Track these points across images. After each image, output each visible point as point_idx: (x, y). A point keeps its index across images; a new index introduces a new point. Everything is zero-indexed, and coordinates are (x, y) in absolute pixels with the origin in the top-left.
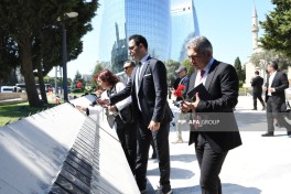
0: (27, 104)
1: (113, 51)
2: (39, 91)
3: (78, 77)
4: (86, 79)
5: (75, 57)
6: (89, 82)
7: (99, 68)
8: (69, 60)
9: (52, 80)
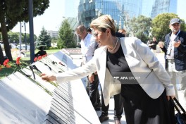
1: (80, 6)
3: (44, 33)
4: (51, 36)
5: (41, 12)
6: (55, 39)
7: (66, 25)
8: (35, 16)
9: (15, 36)
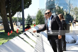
0: (4, 31)
2: (10, 25)
3: (29, 17)
5: (28, 7)
6: (34, 20)
9: (15, 19)
